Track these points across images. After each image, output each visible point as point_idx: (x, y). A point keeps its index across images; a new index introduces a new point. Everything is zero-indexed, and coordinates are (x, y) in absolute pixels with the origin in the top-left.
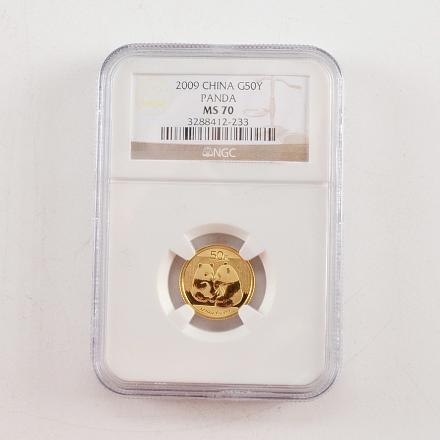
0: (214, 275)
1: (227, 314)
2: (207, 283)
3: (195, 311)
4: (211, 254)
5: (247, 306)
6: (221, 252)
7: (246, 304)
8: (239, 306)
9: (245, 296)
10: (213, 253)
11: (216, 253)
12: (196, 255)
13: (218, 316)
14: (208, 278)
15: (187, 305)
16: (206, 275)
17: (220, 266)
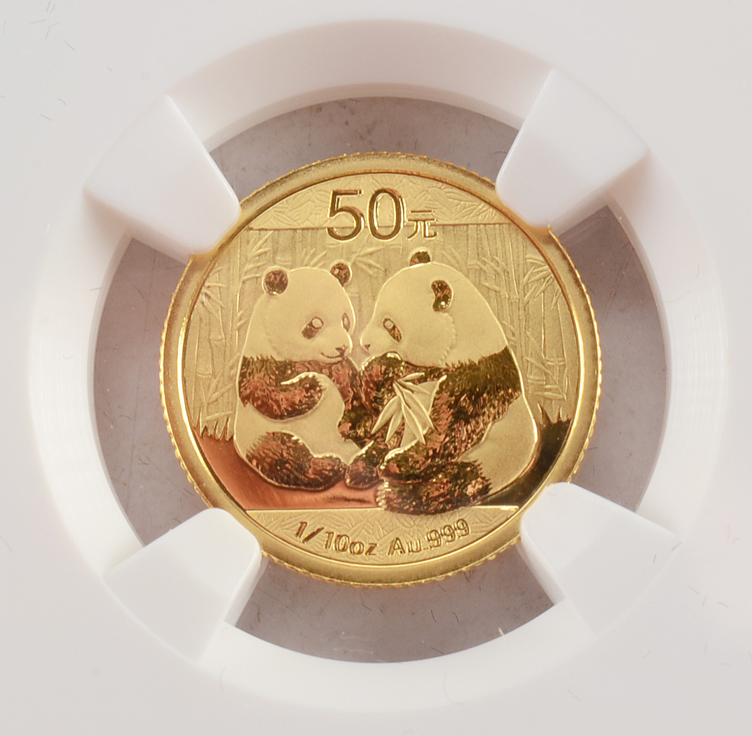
0: (360, 327)
1: (452, 551)
2: (323, 380)
3: (265, 547)
4: (333, 212)
5: (568, 488)
6: (392, 194)
7: (563, 478)
8: (521, 492)
9: (553, 437)
10: (343, 201)
11: (362, 204)
12: (245, 225)
13: (401, 564)
14: (324, 345)
15: (211, 512)
16: (310, 332)
17: (387, 273)
